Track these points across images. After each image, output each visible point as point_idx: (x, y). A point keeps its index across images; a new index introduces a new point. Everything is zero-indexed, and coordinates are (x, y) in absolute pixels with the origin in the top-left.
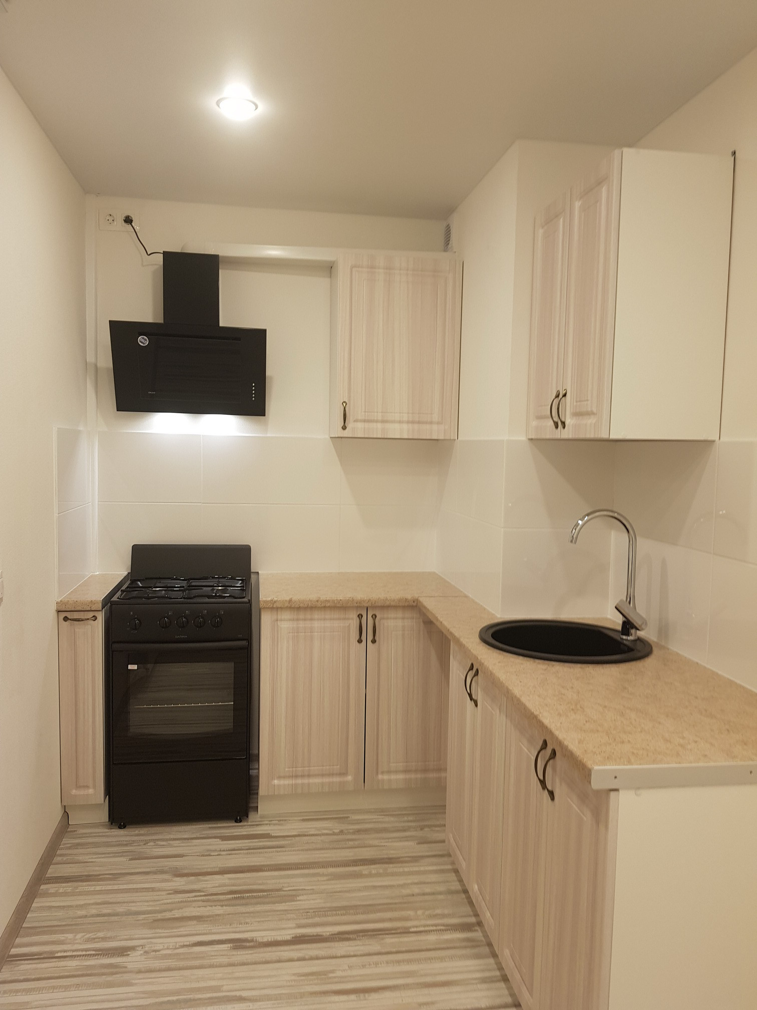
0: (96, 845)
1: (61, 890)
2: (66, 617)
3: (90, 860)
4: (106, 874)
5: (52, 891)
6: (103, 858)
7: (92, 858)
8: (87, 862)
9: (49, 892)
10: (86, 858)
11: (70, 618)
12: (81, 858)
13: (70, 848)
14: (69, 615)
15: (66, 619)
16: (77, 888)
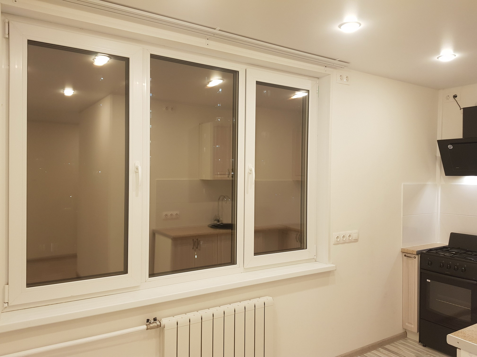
0: (409, 346)
1: (384, 352)
2: (405, 255)
3: (402, 349)
4: (402, 355)
5: (381, 351)
6: (407, 351)
7: (403, 349)
8: (401, 350)
9: (380, 351)
10: (402, 348)
11: (406, 255)
12: (400, 348)
13: (400, 343)
14: (406, 254)
15: (405, 256)
16: (389, 354)
